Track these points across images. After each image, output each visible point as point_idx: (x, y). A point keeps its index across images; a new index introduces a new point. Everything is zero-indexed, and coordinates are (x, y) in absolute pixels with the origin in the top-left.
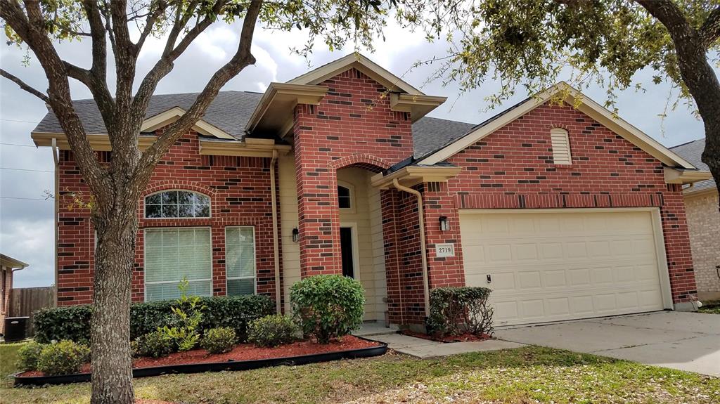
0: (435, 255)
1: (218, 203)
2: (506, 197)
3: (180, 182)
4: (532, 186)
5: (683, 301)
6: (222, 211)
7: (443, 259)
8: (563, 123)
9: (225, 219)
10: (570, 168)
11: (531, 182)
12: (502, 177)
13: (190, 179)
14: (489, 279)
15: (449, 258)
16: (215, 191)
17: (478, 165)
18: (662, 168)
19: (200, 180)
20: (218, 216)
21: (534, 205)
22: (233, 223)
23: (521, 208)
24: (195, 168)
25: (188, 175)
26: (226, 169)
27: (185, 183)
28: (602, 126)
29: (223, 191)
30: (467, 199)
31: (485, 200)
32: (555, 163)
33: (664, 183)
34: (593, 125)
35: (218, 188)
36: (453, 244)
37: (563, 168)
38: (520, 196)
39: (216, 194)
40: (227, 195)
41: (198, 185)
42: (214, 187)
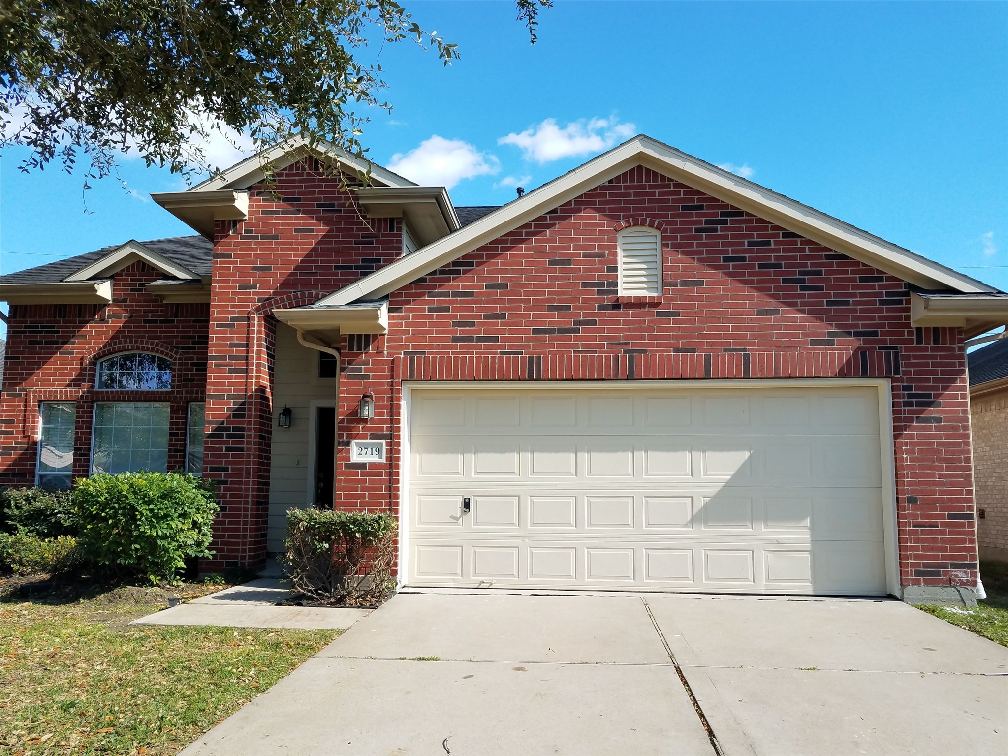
0: (348, 458)
1: (180, 370)
2: (501, 359)
3: (136, 342)
4: (561, 339)
5: (927, 583)
6: (185, 380)
7: (362, 466)
8: (647, 216)
9: (186, 393)
10: (653, 304)
11: (560, 331)
12: (498, 325)
13: (149, 338)
14: (467, 505)
15: (372, 465)
16: (176, 353)
17: (451, 302)
18: (907, 294)
19: (160, 337)
20: (179, 387)
21: (561, 374)
22: (197, 397)
23: (531, 379)
24: (156, 322)
25: (147, 332)
26: (194, 321)
27: (142, 342)
28: (748, 214)
29: (189, 353)
30: (419, 364)
31: (456, 366)
32: (621, 293)
33: (908, 326)
34: (723, 214)
35: (183, 348)
36: (384, 442)
37: (637, 304)
38: (531, 359)
39: (178, 357)
40: (192, 359)
41: (157, 345)
42: (177, 348)
